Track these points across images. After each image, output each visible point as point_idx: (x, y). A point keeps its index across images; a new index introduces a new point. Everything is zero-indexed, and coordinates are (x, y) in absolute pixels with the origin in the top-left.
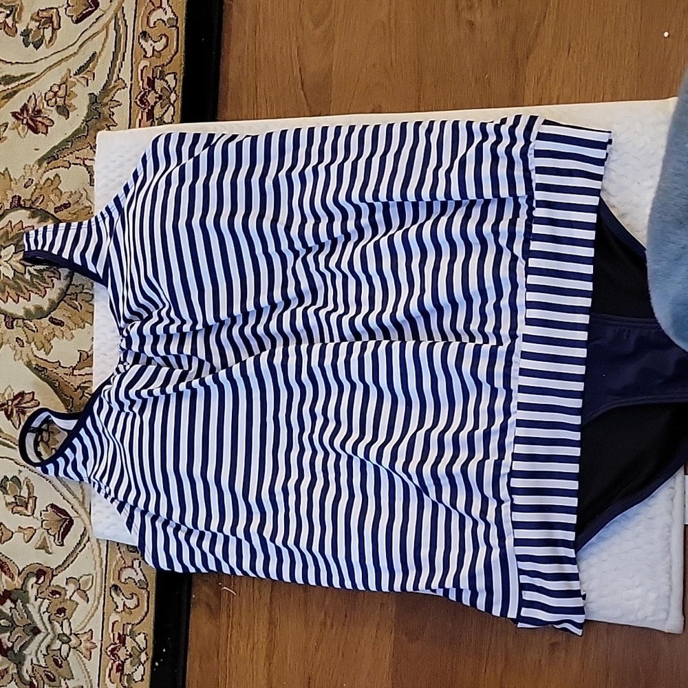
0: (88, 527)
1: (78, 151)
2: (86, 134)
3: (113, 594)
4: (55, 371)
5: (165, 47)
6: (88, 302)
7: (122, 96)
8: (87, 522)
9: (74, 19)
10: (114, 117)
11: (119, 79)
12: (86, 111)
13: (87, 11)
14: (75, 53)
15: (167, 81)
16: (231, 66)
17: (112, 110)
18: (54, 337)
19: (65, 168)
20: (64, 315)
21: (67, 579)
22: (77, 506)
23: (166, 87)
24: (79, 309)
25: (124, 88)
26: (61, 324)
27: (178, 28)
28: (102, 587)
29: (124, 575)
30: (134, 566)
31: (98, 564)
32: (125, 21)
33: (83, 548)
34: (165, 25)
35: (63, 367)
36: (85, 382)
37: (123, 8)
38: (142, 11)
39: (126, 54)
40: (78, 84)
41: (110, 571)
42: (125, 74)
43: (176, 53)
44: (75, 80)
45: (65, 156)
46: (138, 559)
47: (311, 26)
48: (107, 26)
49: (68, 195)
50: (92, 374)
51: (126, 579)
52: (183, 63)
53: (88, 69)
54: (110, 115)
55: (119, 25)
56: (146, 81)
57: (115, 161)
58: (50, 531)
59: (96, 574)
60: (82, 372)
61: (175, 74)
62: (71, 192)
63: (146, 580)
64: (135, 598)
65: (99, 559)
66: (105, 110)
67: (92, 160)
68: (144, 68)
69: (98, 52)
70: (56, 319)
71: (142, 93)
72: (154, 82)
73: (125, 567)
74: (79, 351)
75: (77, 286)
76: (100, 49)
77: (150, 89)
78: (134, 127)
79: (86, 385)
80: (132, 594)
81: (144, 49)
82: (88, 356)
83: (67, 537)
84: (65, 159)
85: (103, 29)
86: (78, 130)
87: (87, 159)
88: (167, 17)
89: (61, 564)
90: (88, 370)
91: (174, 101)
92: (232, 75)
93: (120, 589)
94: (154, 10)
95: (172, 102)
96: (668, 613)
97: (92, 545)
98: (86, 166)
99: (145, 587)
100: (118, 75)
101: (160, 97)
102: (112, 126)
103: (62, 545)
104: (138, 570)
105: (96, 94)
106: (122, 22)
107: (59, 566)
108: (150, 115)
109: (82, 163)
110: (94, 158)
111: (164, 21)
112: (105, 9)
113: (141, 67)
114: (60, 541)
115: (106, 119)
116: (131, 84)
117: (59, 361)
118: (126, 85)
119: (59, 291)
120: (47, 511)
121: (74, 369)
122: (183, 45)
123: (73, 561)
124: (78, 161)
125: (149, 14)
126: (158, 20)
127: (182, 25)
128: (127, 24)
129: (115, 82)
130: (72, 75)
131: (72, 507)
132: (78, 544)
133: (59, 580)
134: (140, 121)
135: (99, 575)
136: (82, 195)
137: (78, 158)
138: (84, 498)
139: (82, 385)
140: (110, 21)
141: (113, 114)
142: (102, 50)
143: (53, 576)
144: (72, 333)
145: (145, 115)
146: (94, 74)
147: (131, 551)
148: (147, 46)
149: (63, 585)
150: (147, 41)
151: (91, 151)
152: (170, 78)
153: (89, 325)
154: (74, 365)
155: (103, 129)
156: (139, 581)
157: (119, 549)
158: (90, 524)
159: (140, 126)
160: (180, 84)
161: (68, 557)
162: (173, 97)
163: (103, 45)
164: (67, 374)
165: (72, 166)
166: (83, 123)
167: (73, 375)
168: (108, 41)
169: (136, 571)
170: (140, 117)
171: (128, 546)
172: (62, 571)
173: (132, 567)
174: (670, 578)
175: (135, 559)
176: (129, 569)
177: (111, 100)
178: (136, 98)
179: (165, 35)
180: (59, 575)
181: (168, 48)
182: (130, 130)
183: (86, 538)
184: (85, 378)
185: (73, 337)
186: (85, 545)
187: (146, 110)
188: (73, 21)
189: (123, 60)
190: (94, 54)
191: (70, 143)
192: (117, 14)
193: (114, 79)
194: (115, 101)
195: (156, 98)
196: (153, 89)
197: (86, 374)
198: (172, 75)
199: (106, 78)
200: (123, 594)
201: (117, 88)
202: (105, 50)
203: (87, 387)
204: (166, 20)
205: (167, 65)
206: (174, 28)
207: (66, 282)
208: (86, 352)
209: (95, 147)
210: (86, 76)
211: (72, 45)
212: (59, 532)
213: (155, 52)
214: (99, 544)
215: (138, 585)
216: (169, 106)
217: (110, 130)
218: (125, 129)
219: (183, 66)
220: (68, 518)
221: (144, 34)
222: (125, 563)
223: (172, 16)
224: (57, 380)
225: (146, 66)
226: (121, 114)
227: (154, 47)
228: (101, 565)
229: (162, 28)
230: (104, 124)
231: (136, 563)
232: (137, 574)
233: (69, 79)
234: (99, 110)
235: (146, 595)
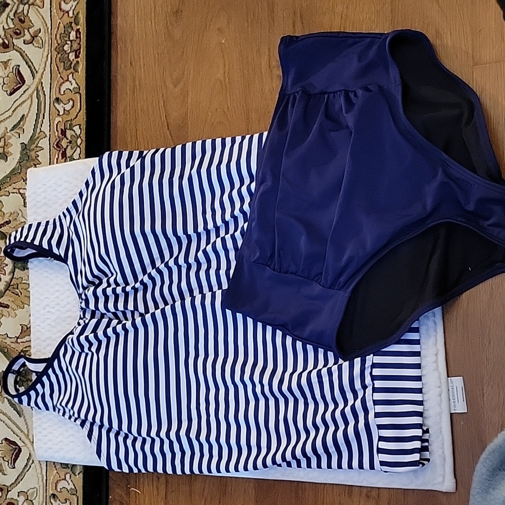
0: (32, 453)
1: (15, 183)
2: (19, 172)
3: (52, 500)
4: (4, 341)
5: (73, 107)
6: (26, 289)
7: (44, 143)
8: (31, 449)
9: (9, 92)
10: (39, 158)
11: (41, 131)
12: (19, 156)
13: (17, 86)
14: (10, 116)
15: (74, 131)
16: (118, 118)
17: (37, 153)
18: (2, 316)
19: (6, 196)
20: (9, 300)
21: (18, 493)
22: (23, 438)
23: (74, 134)
24: (20, 294)
25: (45, 138)
26: (7, 306)
27: (80, 94)
28: (43, 496)
29: (60, 486)
30: (67, 479)
31: (40, 479)
32: (44, 92)
33: (29, 469)
34: (72, 92)
35: (10, 338)
36: (26, 347)
37: (42, 83)
38: (55, 84)
39: (45, 114)
40: (13, 137)
41: (49, 483)
42: (45, 128)
43: (79, 111)
44: (10, 135)
45: (6, 188)
46: (69, 473)
47: (171, 86)
48: (31, 96)
49: (8, 215)
50: (30, 341)
51: (61, 489)
52: (85, 117)
53: (20, 126)
54: (36, 157)
55: (40, 95)
56: (60, 132)
57: (40, 188)
58: (5, 458)
59: (39, 487)
60: (24, 340)
61: (80, 125)
62: (11, 213)
63: (76, 488)
64: (68, 502)
65: (41, 476)
66: (33, 154)
67: (25, 189)
68: (58, 123)
69: (26, 114)
70: (3, 304)
71: (58, 140)
72: (65, 132)
73: (60, 480)
74: (21, 325)
75: (18, 279)
76: (27, 112)
77: (63, 137)
78: (54, 164)
79: (27, 349)
80: (66, 500)
81: (58, 110)
82: (27, 328)
83: (17, 461)
84: (6, 190)
85: (29, 98)
86: (14, 169)
87: (21, 188)
88: (73, 86)
89: (13, 482)
90: (28, 338)
91: (80, 144)
92: (120, 123)
93: (57, 496)
94: (63, 83)
95: (79, 144)
96: (444, 477)
97: (35, 466)
98: (20, 193)
99: (75, 493)
100: (41, 129)
101: (70, 142)
102: (38, 164)
103: (14, 468)
104: (70, 481)
105: (25, 143)
106: (42, 93)
107: (13, 484)
108: (64, 155)
109: (18, 192)
110: (26, 187)
111: (70, 90)
112: (29, 84)
113: (56, 122)
114: (12, 464)
115: (33, 160)
116: (50, 135)
117: (7, 334)
118: (46, 135)
119: (5, 283)
120: (2, 443)
121: (18, 338)
122: (85, 106)
123: (22, 479)
124: (15, 191)
125: (60, 85)
126: (66, 89)
127: (83, 92)
128: (45, 93)
129: (39, 134)
130: (8, 131)
131: (20, 439)
132: (25, 466)
133: (13, 494)
134: (57, 159)
135: (41, 487)
136: (18, 214)
137: (14, 189)
138: (28, 432)
139: (24, 349)
140: (33, 93)
141: (38, 156)
142: (29, 112)
143: (8, 491)
144: (15, 313)
145: (60, 155)
146: (24, 129)
147: (64, 468)
148: (60, 107)
149: (16, 497)
150: (59, 104)
151: (24, 183)
152: (76, 128)
153: (27, 306)
154: (17, 336)
155: (32, 167)
156: (70, 489)
157: (55, 467)
158: (34, 450)
159: (57, 163)
160: (84, 132)
161: (18, 476)
162: (79, 141)
163: (29, 109)
164: (13, 343)
165: (11, 194)
166: (17, 164)
167: (17, 343)
168: (32, 106)
169: (68, 482)
170: (57, 156)
171: (61, 464)
172: (15, 487)
173: (65, 479)
174: (443, 452)
175: (67, 474)
176: (63, 481)
177: (36, 147)
178: (54, 144)
179: (72, 99)
180: (12, 490)
181: (74, 108)
182: (50, 166)
183: (31, 461)
184: (27, 344)
185: (16, 315)
186: (30, 466)
187: (61, 152)
188: (7, 94)
189: (44, 118)
190: (23, 116)
191: (9, 179)
192: (38, 87)
193: (38, 132)
194: (39, 147)
195: (68, 142)
196: (65, 136)
197: (27, 341)
198: (78, 126)
199: (32, 132)
200: (59, 500)
201: (40, 138)
202: (31, 112)
203: (27, 351)
204: (72, 89)
205: (74, 119)
206: (78, 94)
207: (10, 277)
208: (26, 326)
209: (26, 180)
210: (18, 131)
211: (7, 111)
212: (11, 458)
213: (65, 112)
214: (41, 464)
215: (70, 492)
216: (77, 148)
217: (36, 167)
218: (47, 165)
219: (85, 119)
220: (17, 447)
221: (57, 99)
222: (60, 477)
223: (76, 86)
224: (6, 348)
225: (59, 121)
226: (43, 156)
227: (64, 108)
228: (43, 480)
229: (69, 95)
230: (32, 163)
231: (68, 476)
232: (69, 484)
233: (7, 134)
234: (28, 154)
235: (76, 499)
